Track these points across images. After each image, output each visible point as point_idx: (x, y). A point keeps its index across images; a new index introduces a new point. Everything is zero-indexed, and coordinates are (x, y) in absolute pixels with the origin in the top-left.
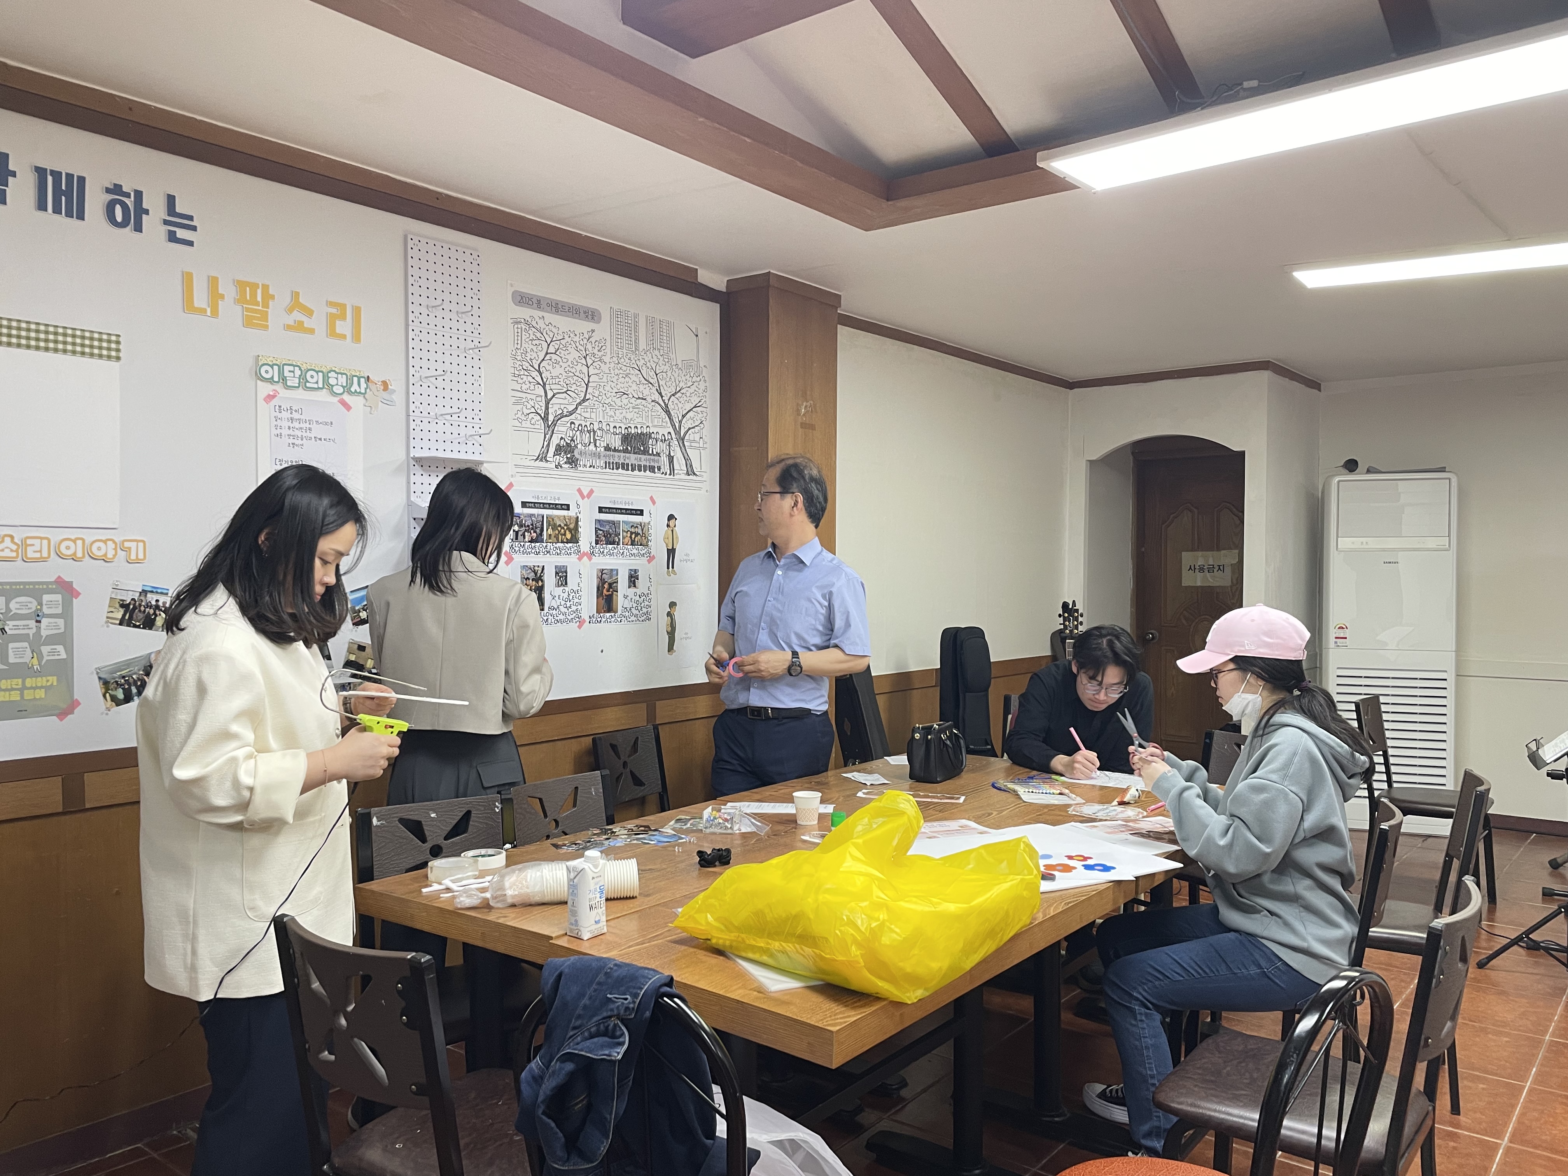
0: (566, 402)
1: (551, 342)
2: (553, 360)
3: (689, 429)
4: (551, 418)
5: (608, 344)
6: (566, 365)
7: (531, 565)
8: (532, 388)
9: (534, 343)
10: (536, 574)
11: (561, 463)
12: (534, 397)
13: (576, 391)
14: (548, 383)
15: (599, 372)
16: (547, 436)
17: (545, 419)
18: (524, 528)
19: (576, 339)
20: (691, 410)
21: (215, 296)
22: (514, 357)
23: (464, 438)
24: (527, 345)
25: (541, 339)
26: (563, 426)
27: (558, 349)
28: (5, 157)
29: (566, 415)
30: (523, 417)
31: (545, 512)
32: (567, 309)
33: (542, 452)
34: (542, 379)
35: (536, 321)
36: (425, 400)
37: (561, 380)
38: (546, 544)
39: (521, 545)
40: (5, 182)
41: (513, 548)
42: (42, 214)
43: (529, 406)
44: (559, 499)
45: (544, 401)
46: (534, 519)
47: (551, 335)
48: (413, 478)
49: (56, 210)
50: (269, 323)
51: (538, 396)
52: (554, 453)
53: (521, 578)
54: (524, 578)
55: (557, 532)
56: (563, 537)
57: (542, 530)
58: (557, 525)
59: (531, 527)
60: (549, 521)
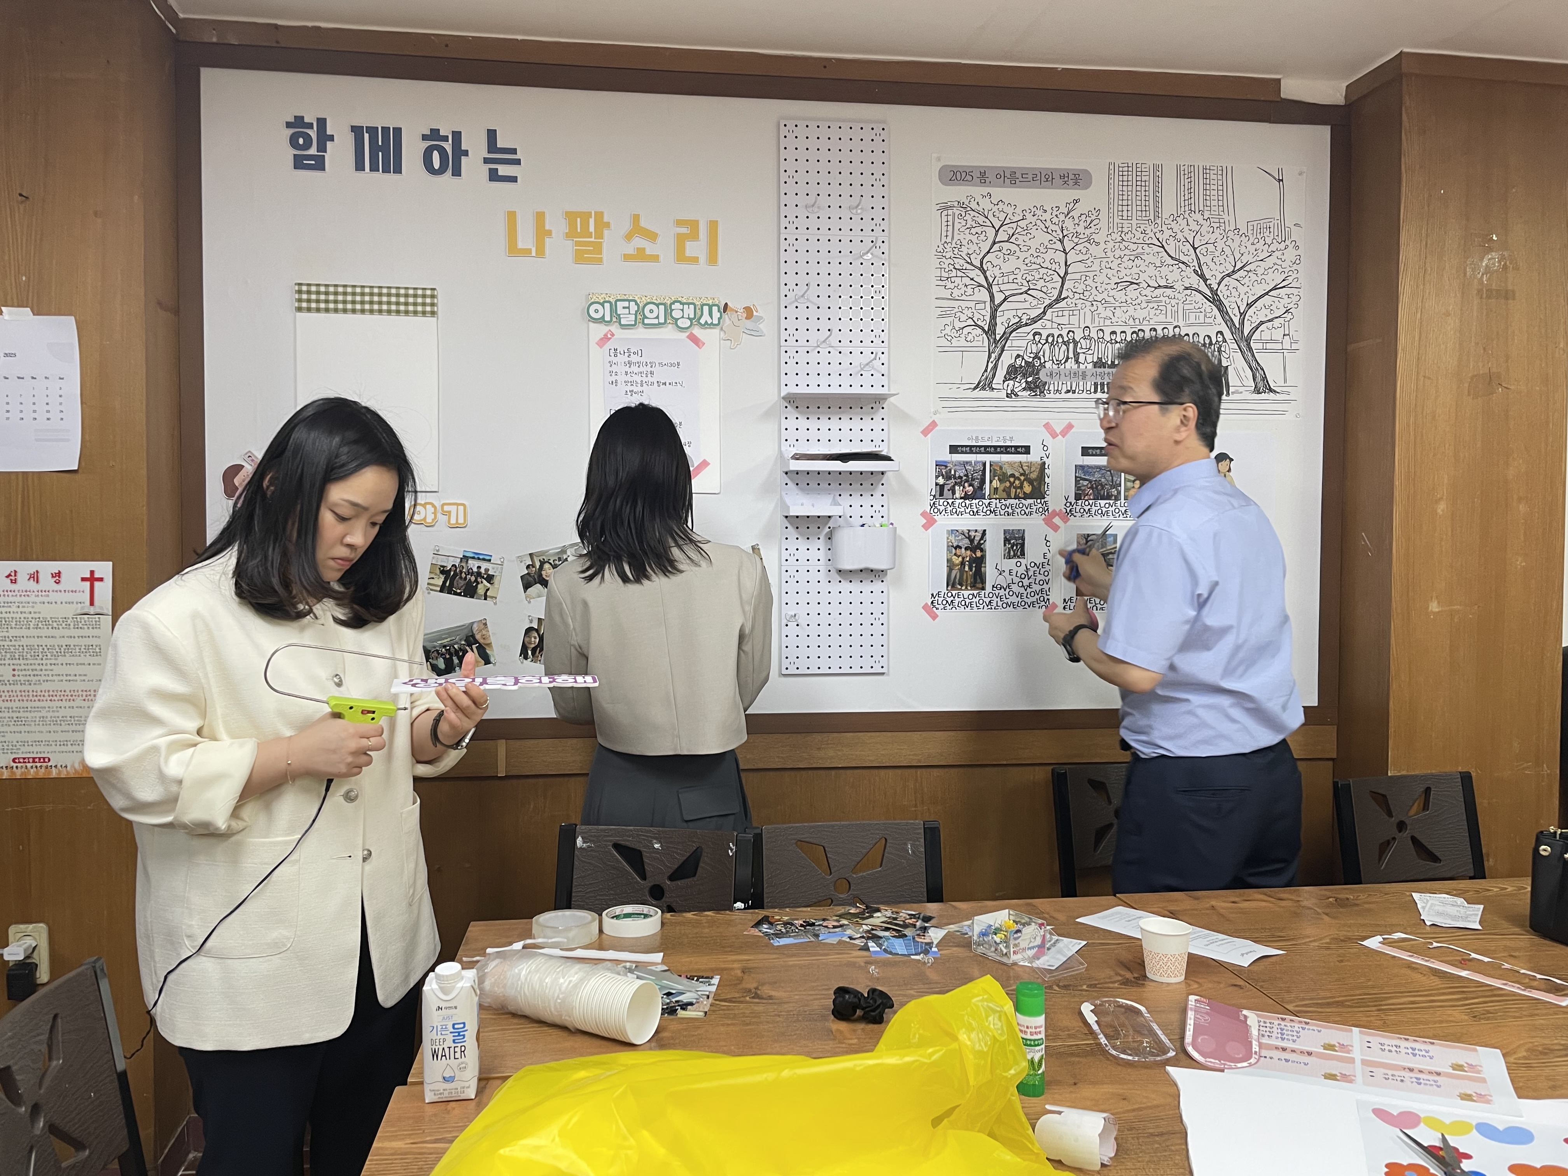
0: (1027, 305)
1: (1001, 226)
2: (1004, 251)
3: (1262, 323)
4: (1000, 330)
5: (1104, 216)
6: (1027, 254)
7: (965, 529)
8: (969, 291)
9: (973, 231)
10: (972, 541)
11: (1016, 390)
12: (972, 304)
13: (1044, 289)
14: (994, 283)
15: (1086, 257)
16: (993, 356)
18: (953, 480)
19: (1047, 216)
20: (1267, 294)
21: (542, 233)
22: (941, 255)
23: (859, 368)
24: (961, 237)
25: (984, 224)
26: (1021, 338)
27: (1013, 235)
28: (322, 122)
29: (1026, 323)
30: (954, 333)
31: (988, 458)
32: (1030, 177)
33: (983, 378)
34: (986, 278)
35: (976, 201)
36: (802, 324)
37: (1019, 277)
38: (988, 501)
39: (948, 503)
40: (322, 148)
41: (936, 507)
42: (360, 174)
43: (963, 318)
44: (1011, 439)
45: (988, 308)
46: (970, 468)
47: (1002, 216)
48: (785, 424)
49: (374, 168)
50: (605, 255)
51: (978, 302)
52: (1005, 377)
53: (948, 546)
54: (953, 546)
55: (1008, 484)
56: (1018, 490)
57: (983, 482)
58: (1009, 474)
59: (964, 478)
60: (995, 470)
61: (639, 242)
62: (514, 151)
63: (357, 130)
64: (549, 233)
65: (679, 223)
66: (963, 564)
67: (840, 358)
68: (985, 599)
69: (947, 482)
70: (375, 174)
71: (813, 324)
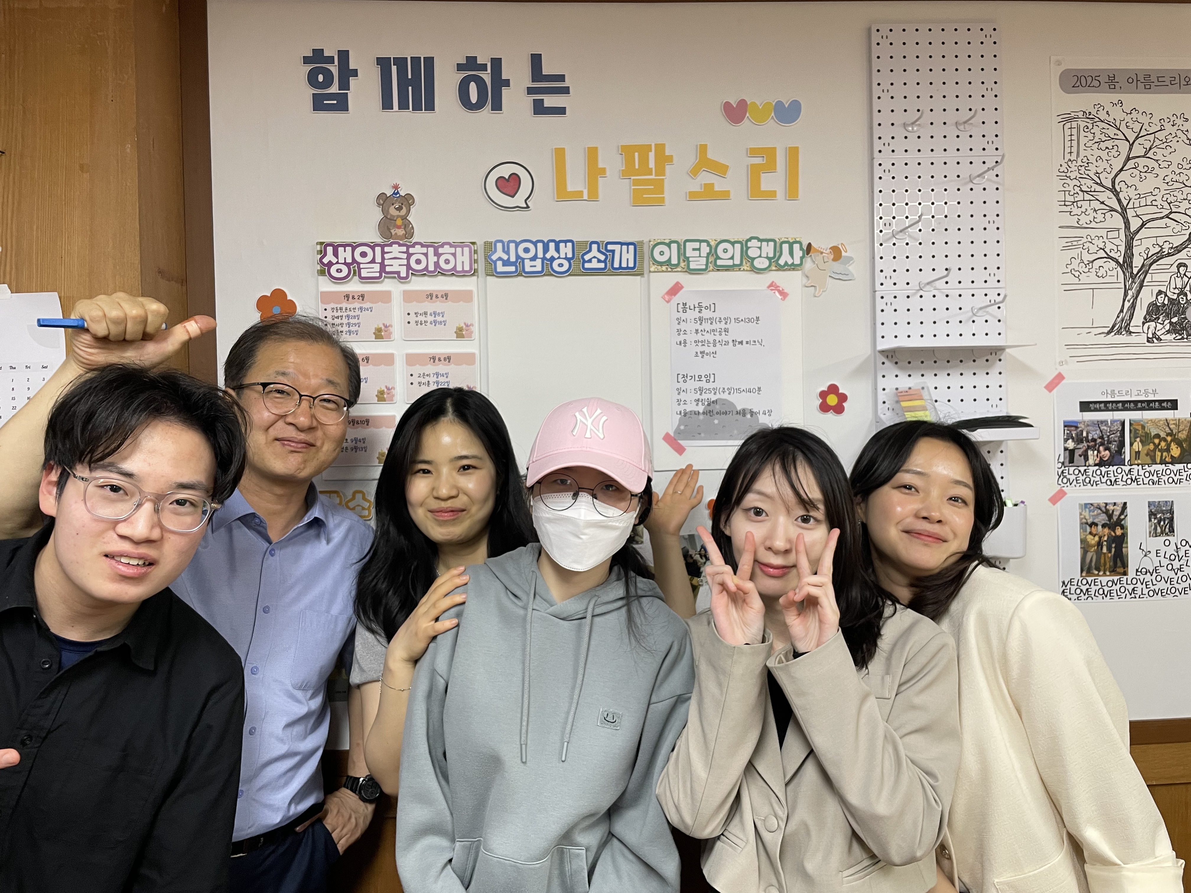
0: (1168, 231)
1: (1137, 138)
2: (1140, 168)
4: (1137, 262)
6: (1168, 172)
7: (1101, 501)
8: (1100, 217)
9: (1103, 146)
10: (1110, 516)
11: (1159, 333)
12: (1103, 233)
14: (1129, 206)
16: (1130, 293)
17: (1126, 264)
18: (1085, 444)
21: (594, 172)
22: (1065, 175)
23: (971, 314)
24: (1088, 153)
25: (1116, 137)
26: (1162, 271)
27: (1150, 149)
28: (344, 55)
29: (1169, 253)
30: (1082, 269)
31: (1127, 416)
32: (1167, 80)
33: (1119, 319)
34: (1119, 201)
35: (1105, 110)
36: (901, 264)
37: (1158, 198)
38: (1129, 467)
39: (1080, 471)
40: (344, 85)
41: (1065, 477)
42: (388, 114)
43: (1093, 249)
44: (1155, 392)
45: (1123, 237)
46: (1105, 428)
47: (1137, 127)
48: (882, 383)
49: (403, 106)
50: (666, 195)
51: (1111, 230)
52: (1145, 318)
53: (1081, 524)
54: (1087, 523)
55: (1152, 447)
56: (1165, 454)
57: (1122, 444)
58: (1153, 434)
59: (1099, 441)
60: (1136, 430)
61: (705, 178)
62: (561, 78)
63: (383, 63)
64: (603, 171)
65: (754, 152)
66: (1100, 544)
67: (947, 302)
68: (1127, 587)
69: (1079, 446)
70: (405, 113)
71: (914, 264)
